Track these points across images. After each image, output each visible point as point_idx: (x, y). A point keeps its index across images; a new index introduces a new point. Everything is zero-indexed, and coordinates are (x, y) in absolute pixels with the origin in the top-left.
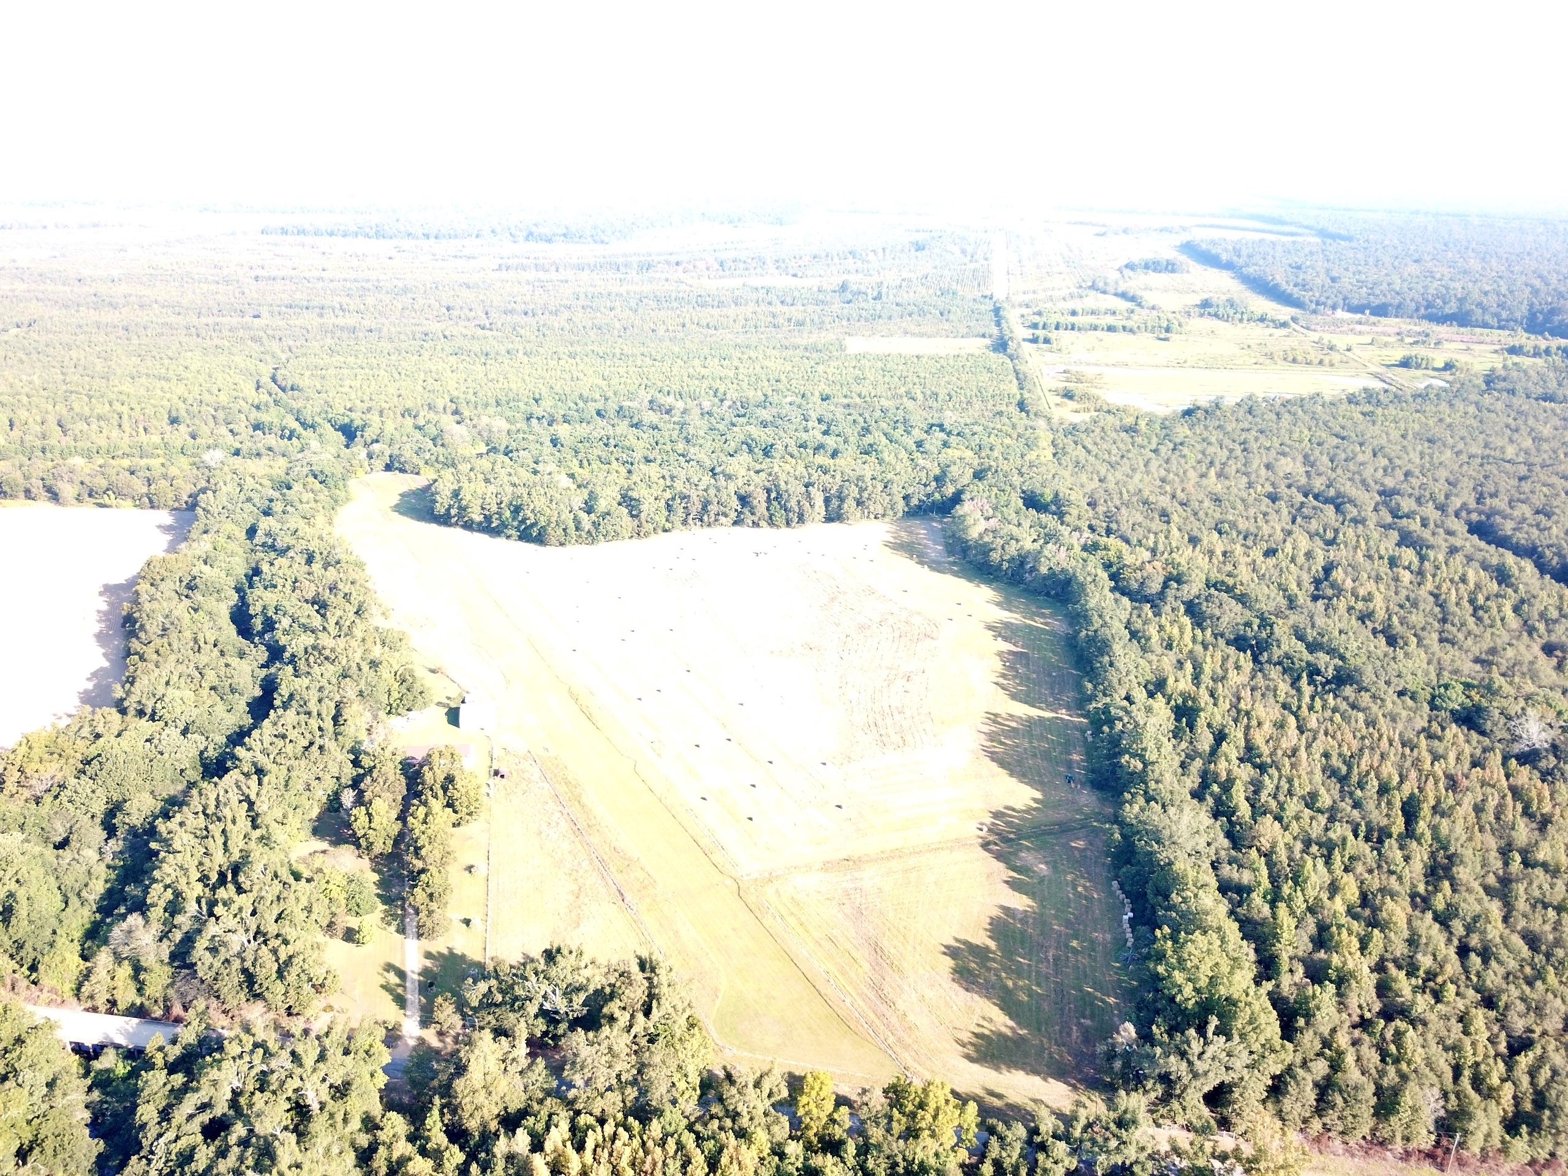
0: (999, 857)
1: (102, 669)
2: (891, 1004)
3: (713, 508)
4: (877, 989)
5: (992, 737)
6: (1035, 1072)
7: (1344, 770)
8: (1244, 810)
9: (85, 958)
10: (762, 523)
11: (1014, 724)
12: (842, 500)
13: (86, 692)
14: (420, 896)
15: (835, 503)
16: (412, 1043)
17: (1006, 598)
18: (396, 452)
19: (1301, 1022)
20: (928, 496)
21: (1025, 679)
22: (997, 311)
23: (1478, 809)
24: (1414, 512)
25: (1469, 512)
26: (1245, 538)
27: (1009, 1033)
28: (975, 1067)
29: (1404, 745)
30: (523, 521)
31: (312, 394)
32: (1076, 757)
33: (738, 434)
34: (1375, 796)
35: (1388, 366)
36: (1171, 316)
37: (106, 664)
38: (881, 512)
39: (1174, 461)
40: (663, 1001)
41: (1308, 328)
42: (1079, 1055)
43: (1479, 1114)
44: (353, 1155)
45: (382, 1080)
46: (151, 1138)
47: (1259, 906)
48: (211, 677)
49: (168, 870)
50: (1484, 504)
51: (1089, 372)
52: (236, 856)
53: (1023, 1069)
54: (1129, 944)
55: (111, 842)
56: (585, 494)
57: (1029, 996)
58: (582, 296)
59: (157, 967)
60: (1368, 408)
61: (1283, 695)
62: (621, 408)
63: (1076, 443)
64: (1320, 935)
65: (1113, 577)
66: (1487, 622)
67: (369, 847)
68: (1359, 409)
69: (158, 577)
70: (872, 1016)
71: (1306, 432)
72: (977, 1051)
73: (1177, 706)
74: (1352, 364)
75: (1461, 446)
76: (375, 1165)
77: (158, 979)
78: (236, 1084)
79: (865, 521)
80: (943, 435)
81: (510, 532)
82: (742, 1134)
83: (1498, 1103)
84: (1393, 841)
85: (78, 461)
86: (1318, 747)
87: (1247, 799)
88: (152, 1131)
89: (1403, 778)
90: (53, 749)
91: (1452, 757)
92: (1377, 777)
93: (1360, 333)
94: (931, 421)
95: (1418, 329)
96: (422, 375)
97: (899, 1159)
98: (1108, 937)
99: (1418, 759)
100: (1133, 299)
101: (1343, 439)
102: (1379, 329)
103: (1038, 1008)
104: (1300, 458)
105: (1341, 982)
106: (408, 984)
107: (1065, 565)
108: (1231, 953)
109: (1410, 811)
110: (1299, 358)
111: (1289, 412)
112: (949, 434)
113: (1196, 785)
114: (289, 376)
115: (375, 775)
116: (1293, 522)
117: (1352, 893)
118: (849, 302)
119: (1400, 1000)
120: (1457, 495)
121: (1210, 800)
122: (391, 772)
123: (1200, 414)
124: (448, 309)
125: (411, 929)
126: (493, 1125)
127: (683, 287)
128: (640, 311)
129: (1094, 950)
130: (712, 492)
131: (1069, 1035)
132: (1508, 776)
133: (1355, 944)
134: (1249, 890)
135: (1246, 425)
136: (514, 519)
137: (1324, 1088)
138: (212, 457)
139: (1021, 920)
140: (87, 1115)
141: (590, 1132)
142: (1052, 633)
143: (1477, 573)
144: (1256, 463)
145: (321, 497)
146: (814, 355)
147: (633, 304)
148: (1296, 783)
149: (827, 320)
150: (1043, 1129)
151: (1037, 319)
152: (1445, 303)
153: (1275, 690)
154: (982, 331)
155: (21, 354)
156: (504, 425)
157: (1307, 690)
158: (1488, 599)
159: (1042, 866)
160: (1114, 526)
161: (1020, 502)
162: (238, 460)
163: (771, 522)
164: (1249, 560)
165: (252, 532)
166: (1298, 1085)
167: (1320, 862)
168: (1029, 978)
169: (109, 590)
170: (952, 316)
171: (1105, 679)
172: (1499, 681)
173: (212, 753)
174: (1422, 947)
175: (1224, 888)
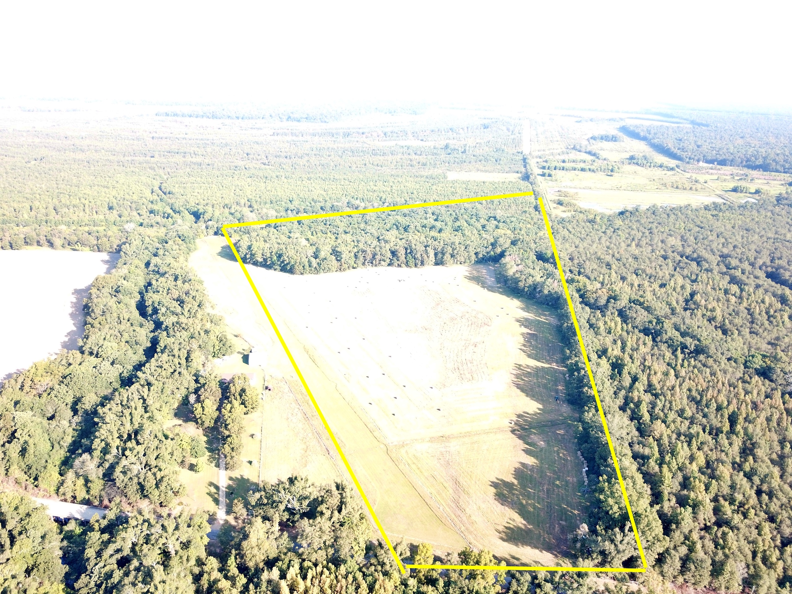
0: (520, 437)
1: (72, 331)
2: (463, 510)
3: (378, 257)
4: (456, 502)
5: (517, 376)
6: (536, 547)
7: (699, 398)
8: (646, 417)
9: (61, 475)
10: (403, 265)
11: (529, 370)
12: (443, 254)
13: (64, 342)
14: (227, 448)
15: (440, 256)
16: (222, 522)
17: (527, 306)
18: (220, 226)
19: (674, 526)
20: (488, 253)
21: (535, 347)
22: (524, 160)
23: (768, 420)
24: (738, 267)
25: (767, 267)
26: (650, 278)
27: (523, 527)
28: (506, 544)
29: (730, 386)
30: (283, 262)
31: (179, 196)
32: (560, 388)
33: (391, 220)
34: (715, 412)
35: (726, 191)
36: (614, 164)
37: (75, 329)
38: (463, 260)
39: (614, 238)
40: (347, 505)
41: (684, 171)
42: (558, 539)
43: (765, 576)
44: (191, 577)
45: (206, 540)
46: (92, 566)
47: (653, 466)
48: (126, 336)
49: (102, 432)
50: (775, 263)
51: (571, 191)
52: (136, 426)
53: (530, 546)
54: (586, 484)
55: (76, 417)
56: (314, 249)
57: (534, 508)
58: (315, 149)
59: (96, 480)
60: (715, 213)
61: (668, 359)
62: (333, 206)
63: (564, 228)
64: (684, 482)
65: (581, 296)
66: (775, 323)
67: (203, 423)
68: (710, 213)
69: (101, 286)
70: (453, 516)
71: (682, 224)
72: (507, 535)
73: (613, 363)
74: (707, 189)
75: (763, 233)
76: (202, 583)
77: (97, 486)
78: (134, 540)
79: (455, 265)
80: (496, 222)
81: (276, 267)
82: (386, 574)
83: (775, 571)
84: (724, 435)
85: (63, 227)
86: (686, 386)
87: (648, 411)
88: (92, 562)
89: (729, 403)
90: (48, 370)
91: (755, 392)
92: (716, 402)
93: (712, 174)
94: (490, 215)
95: (742, 172)
96: (234, 187)
97: (466, 589)
98: (575, 479)
99: (737, 393)
100: (594, 155)
101: (702, 228)
102: (722, 172)
103: (538, 515)
104: (679, 238)
105: (695, 506)
106: (220, 493)
107: (557, 290)
108: (638, 490)
109: (733, 420)
110: (680, 186)
111: (674, 214)
112: (499, 222)
113: (622, 404)
114: (167, 187)
115: (206, 387)
116: (675, 270)
117: (701, 461)
118: (449, 154)
119: (725, 516)
120: (760, 258)
121: (629, 412)
122: (214, 386)
123: (628, 214)
124: (247, 154)
125: (223, 465)
126: (261, 565)
127: (365, 145)
128: (344, 157)
129: (567, 486)
130: (378, 249)
131: (554, 529)
132: (784, 403)
133: (703, 487)
134: (648, 458)
135: (652, 220)
136: (278, 261)
137: (685, 561)
138: (129, 227)
139: (530, 470)
140: (61, 553)
141: (310, 570)
142: (549, 324)
143: (770, 298)
144: (656, 239)
145: (182, 247)
146: (431, 181)
147: (340, 153)
148: (674, 404)
149: (438, 163)
150: (539, 576)
151: (545, 164)
152: (756, 159)
153: (664, 356)
154: (517, 170)
155: (36, 174)
156: (275, 214)
157: (680, 356)
158: (775, 312)
159: (542, 443)
160: (582, 270)
161: (535, 257)
162: (141, 229)
163: (407, 265)
164: (652, 289)
165: (148, 264)
166: (671, 558)
167: (685, 445)
168: (534, 499)
169: (77, 292)
170: (501, 162)
171: (576, 348)
172: (781, 354)
173: (125, 374)
174: (737, 490)
175: (635, 456)
